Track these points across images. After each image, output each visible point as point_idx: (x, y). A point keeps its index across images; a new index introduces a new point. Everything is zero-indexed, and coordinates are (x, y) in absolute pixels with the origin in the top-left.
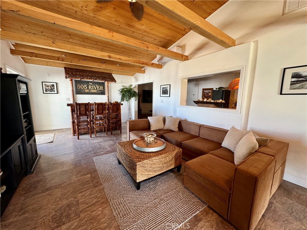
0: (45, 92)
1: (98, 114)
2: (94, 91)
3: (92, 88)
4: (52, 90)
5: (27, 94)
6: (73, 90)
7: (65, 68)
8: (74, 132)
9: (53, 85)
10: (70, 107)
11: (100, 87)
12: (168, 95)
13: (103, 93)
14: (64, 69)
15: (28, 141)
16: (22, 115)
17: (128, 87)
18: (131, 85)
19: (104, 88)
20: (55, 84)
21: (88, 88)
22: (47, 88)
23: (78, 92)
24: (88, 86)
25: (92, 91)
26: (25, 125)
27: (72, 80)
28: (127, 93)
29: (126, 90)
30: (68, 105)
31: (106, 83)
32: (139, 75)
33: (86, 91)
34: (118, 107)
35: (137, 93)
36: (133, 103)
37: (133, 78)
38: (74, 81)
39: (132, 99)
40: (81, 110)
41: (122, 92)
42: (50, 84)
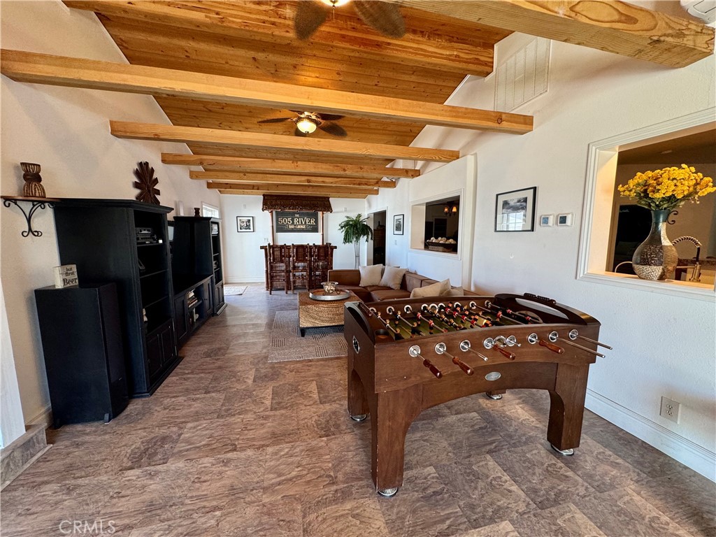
0: (239, 230)
1: (298, 260)
2: (302, 227)
3: (298, 222)
4: (248, 227)
5: (218, 234)
6: (273, 226)
7: (263, 195)
9: (249, 221)
10: (263, 250)
11: (310, 221)
12: (401, 232)
13: (315, 229)
14: (262, 197)
15: (217, 283)
16: (213, 256)
17: (355, 219)
18: (359, 216)
19: (316, 222)
20: (251, 219)
21: (293, 223)
22: (242, 225)
23: (280, 228)
24: (293, 220)
25: (299, 227)
26: (214, 266)
27: (272, 212)
28: (354, 229)
29: (351, 223)
30: (262, 248)
31: (320, 214)
32: (372, 197)
33: (290, 227)
34: (326, 251)
35: (370, 229)
36: (365, 245)
37: (366, 203)
38: (274, 213)
39: (363, 239)
40: (275, 254)
41: (344, 226)
42: (245, 219)
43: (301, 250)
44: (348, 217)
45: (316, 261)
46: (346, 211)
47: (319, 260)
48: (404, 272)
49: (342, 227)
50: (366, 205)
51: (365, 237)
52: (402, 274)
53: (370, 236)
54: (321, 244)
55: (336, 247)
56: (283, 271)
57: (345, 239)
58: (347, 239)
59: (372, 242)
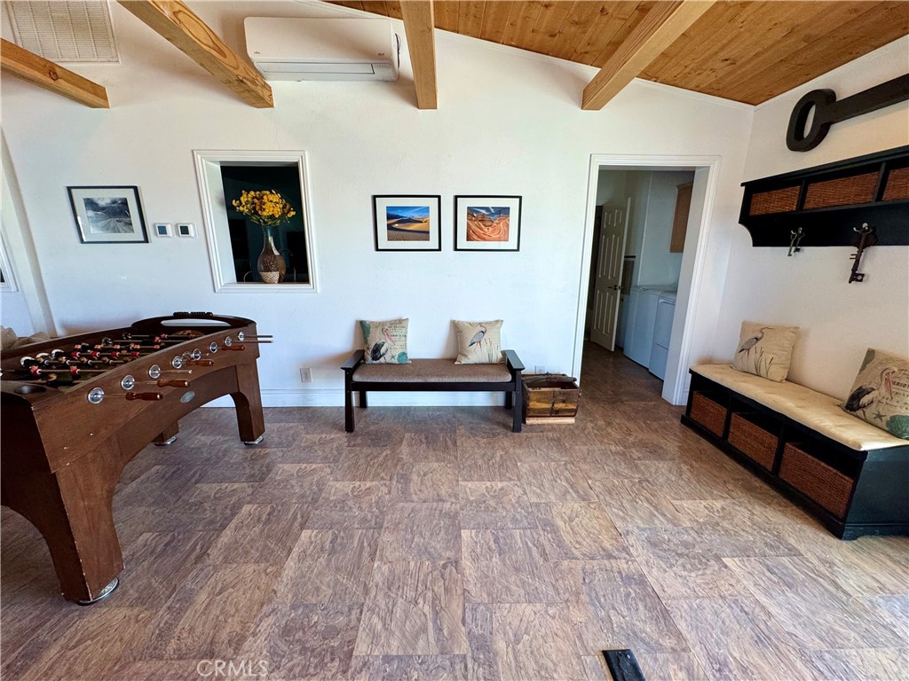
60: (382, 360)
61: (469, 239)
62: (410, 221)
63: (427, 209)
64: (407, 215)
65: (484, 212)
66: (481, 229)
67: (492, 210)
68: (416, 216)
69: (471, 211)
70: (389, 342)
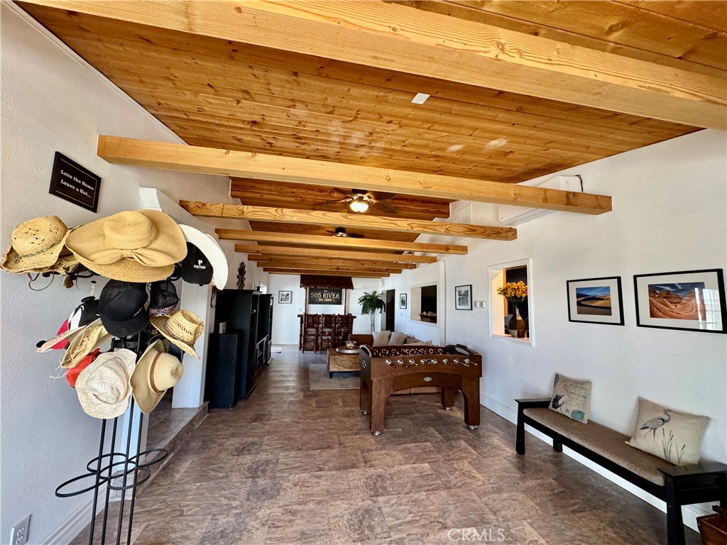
0: (281, 302)
1: (326, 327)
2: (329, 300)
3: (326, 296)
4: (286, 299)
6: (306, 299)
7: (302, 276)
8: (300, 348)
9: (288, 294)
10: (300, 319)
11: (335, 296)
12: (405, 307)
13: (339, 302)
17: (371, 294)
18: (375, 292)
19: (341, 296)
20: (290, 293)
21: (322, 297)
22: (283, 297)
23: (312, 301)
24: (322, 295)
25: (326, 300)
27: (306, 288)
28: (371, 303)
29: (368, 298)
30: (299, 316)
31: (344, 290)
32: (386, 279)
33: (320, 300)
34: (348, 320)
35: (384, 303)
36: (379, 316)
37: (381, 282)
38: (308, 289)
39: (377, 311)
40: (308, 321)
41: (363, 300)
42: (286, 293)
43: (328, 318)
44: (366, 293)
45: (339, 328)
46: (364, 287)
47: (342, 327)
48: (405, 337)
49: (361, 301)
50: (381, 283)
51: (380, 309)
52: (404, 338)
53: (383, 309)
54: (343, 314)
55: (355, 317)
56: (313, 335)
57: (363, 311)
58: (364, 311)
59: (385, 313)
60: (558, 410)
61: (652, 315)
62: (595, 299)
63: (608, 289)
64: (591, 294)
65: (668, 288)
66: (667, 306)
67: (680, 287)
68: (599, 294)
69: (653, 289)
70: (566, 396)
